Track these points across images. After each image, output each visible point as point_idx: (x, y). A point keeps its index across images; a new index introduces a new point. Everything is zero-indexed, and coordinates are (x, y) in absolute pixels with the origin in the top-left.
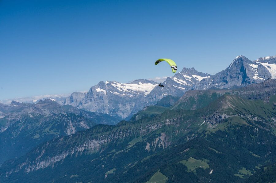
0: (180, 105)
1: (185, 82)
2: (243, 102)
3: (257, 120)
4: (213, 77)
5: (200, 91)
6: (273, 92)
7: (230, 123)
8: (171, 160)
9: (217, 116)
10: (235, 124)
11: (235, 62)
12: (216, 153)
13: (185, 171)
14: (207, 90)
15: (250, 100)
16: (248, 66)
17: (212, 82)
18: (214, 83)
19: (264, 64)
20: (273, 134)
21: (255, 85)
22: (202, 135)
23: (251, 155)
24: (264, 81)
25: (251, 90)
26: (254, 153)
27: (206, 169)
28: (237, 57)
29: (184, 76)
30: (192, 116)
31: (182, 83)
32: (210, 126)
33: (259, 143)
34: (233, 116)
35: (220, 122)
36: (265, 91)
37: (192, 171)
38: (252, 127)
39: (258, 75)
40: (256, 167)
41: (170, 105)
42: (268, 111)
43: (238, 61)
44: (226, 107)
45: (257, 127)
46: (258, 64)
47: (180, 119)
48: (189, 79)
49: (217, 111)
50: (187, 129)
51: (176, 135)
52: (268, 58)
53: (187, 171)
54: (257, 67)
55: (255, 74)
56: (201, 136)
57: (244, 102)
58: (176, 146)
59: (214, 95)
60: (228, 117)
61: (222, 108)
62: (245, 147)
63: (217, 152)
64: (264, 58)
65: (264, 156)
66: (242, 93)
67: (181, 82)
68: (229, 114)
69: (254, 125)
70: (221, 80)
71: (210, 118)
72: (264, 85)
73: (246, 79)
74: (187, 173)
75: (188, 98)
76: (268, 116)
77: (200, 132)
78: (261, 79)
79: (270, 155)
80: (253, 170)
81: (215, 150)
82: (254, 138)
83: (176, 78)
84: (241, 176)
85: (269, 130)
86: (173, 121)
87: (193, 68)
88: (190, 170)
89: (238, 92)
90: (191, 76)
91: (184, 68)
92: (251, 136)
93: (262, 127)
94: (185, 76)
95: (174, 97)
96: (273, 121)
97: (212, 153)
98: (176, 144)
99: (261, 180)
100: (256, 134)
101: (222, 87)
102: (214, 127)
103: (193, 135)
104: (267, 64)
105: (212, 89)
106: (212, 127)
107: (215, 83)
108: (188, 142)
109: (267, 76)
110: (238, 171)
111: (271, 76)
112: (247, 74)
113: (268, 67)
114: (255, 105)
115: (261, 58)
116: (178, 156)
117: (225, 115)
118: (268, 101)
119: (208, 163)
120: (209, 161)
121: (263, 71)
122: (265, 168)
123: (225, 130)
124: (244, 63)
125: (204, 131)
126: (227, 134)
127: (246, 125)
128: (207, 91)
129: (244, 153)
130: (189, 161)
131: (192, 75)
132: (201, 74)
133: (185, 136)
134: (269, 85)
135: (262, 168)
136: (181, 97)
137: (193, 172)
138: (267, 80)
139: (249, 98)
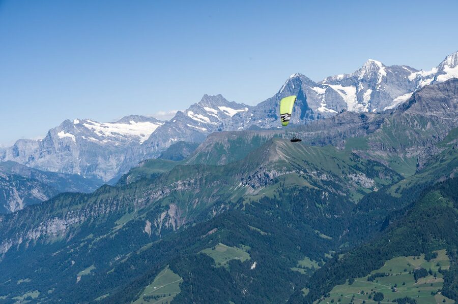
0: (200, 156)
1: (207, 119)
2: (303, 150)
3: (326, 179)
4: (253, 110)
5: (232, 133)
6: (351, 132)
7: (282, 185)
8: (187, 250)
9: (261, 174)
10: (291, 185)
11: (288, 84)
12: (260, 234)
13: (210, 266)
14: (243, 131)
15: (314, 147)
16: (310, 91)
17: (251, 117)
18: (254, 120)
19: (335, 87)
20: (351, 201)
21: (321, 121)
22: (238, 206)
23: (317, 236)
24: (335, 115)
25: (316, 130)
26: (321, 233)
27: (244, 262)
28: (292, 76)
29: (205, 108)
30: (220, 174)
31: (201, 121)
32: (250, 191)
33: (329, 216)
34: (287, 173)
35: (266, 184)
36: (338, 131)
37: (222, 265)
38: (319, 191)
39: (325, 105)
40: (326, 255)
41: (183, 157)
42: (343, 163)
43: (294, 82)
44: (276, 159)
45: (326, 190)
46: (326, 86)
47: (201, 180)
48: (213, 113)
49: (261, 166)
50: (213, 196)
51: (195, 206)
52: (341, 76)
53: (214, 266)
54: (324, 93)
55: (322, 104)
56: (236, 208)
57: (305, 149)
58: (194, 225)
59: (256, 139)
60: (279, 174)
61: (270, 160)
62: (308, 223)
63: (261, 232)
64: (336, 77)
65: (338, 237)
66: (302, 134)
67: (201, 119)
68: (281, 171)
69: (321, 187)
70: (267, 114)
71: (250, 177)
72: (337, 122)
73: (307, 112)
74: (213, 269)
75: (212, 145)
76: (343, 172)
77: (234, 202)
78: (331, 111)
79: (348, 235)
80: (320, 260)
81: (259, 230)
82: (322, 208)
83: (192, 113)
84: (302, 271)
85: (345, 195)
86: (189, 184)
87: (220, 95)
88: (220, 264)
89: (294, 134)
90: (218, 109)
91: (205, 95)
92: (317, 205)
93: (334, 190)
94: (207, 109)
95: (190, 143)
96: (352, 179)
97: (254, 235)
98: (195, 222)
99: (334, 276)
100: (324, 201)
101: (268, 126)
102: (256, 192)
103: (223, 206)
104: (339, 87)
105: (251, 129)
106: (254, 193)
107: (257, 119)
108: (214, 219)
109: (341, 106)
110: (298, 263)
111: (347, 107)
112: (308, 104)
113: (342, 91)
114: (323, 154)
115: (330, 77)
116: (199, 242)
117: (273, 172)
118: (344, 148)
119: (248, 252)
120: (249, 248)
121: (334, 99)
122: (341, 256)
123: (275, 196)
124: (304, 86)
125: (241, 200)
126: (278, 202)
127: (308, 188)
128: (243, 133)
129: (306, 234)
130: (216, 249)
131: (219, 107)
132: (233, 105)
133: (210, 208)
134: (343, 122)
135: (335, 257)
136: (201, 143)
137: (223, 267)
138: (341, 113)
139: (313, 143)
